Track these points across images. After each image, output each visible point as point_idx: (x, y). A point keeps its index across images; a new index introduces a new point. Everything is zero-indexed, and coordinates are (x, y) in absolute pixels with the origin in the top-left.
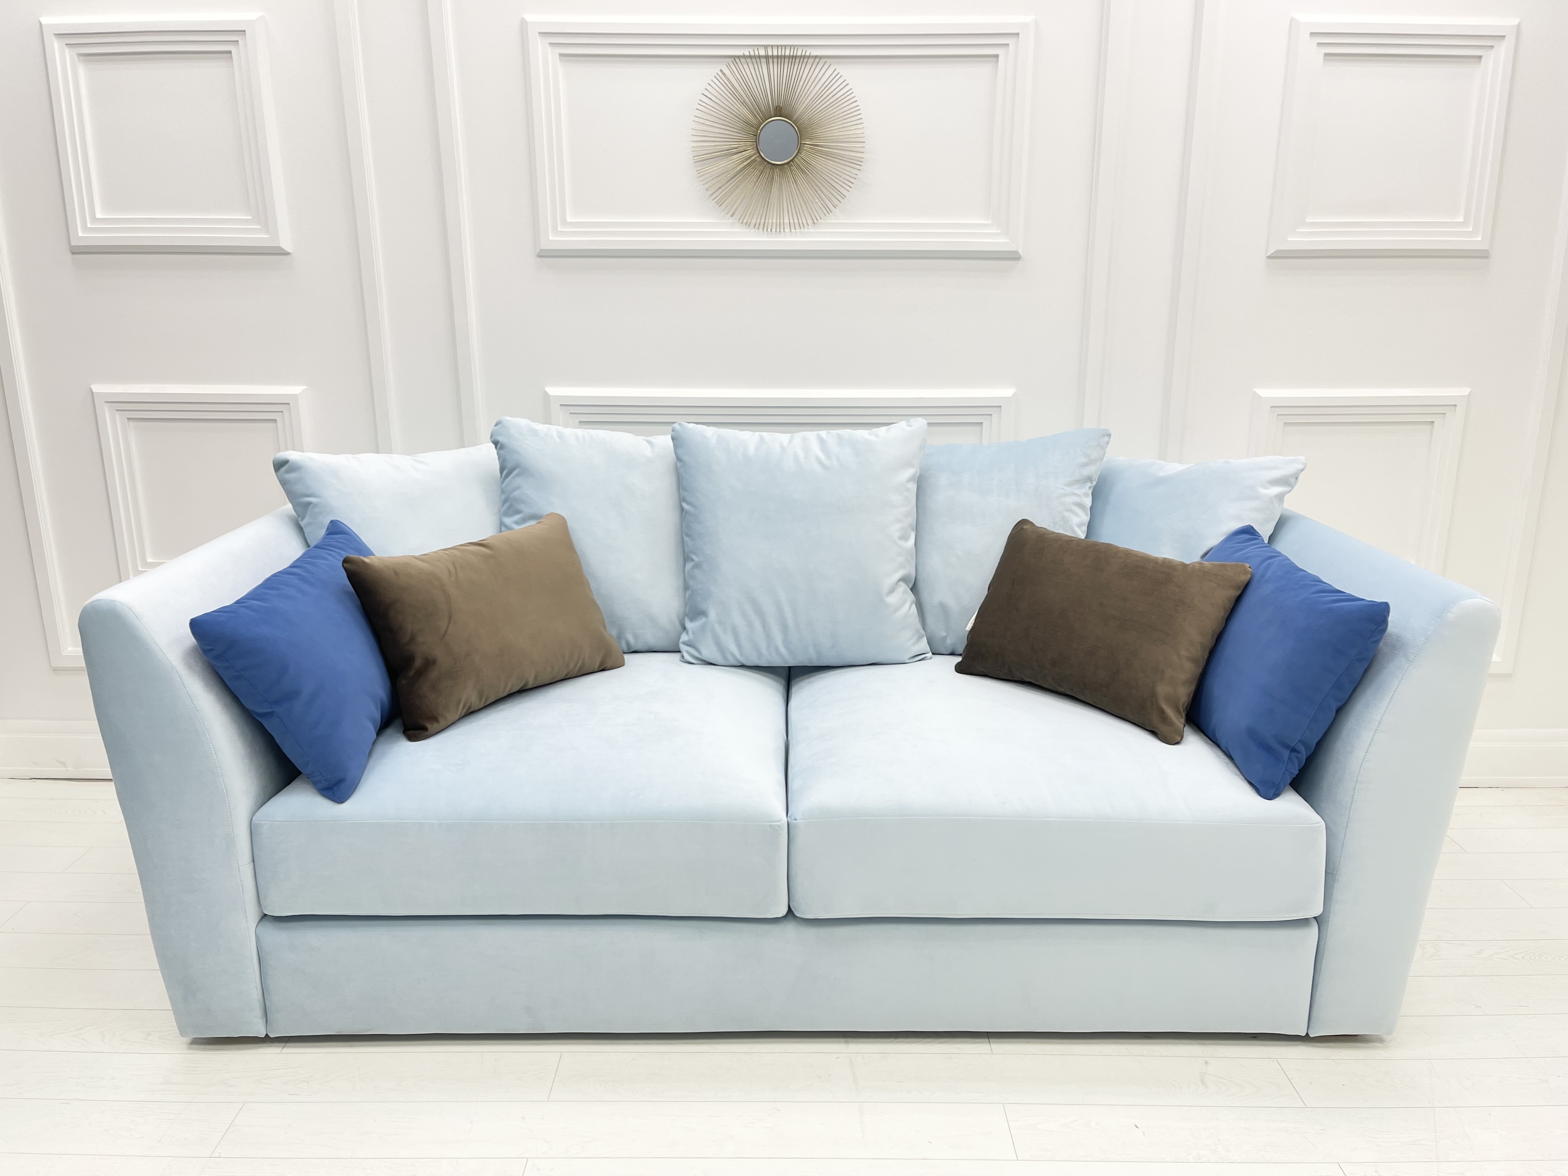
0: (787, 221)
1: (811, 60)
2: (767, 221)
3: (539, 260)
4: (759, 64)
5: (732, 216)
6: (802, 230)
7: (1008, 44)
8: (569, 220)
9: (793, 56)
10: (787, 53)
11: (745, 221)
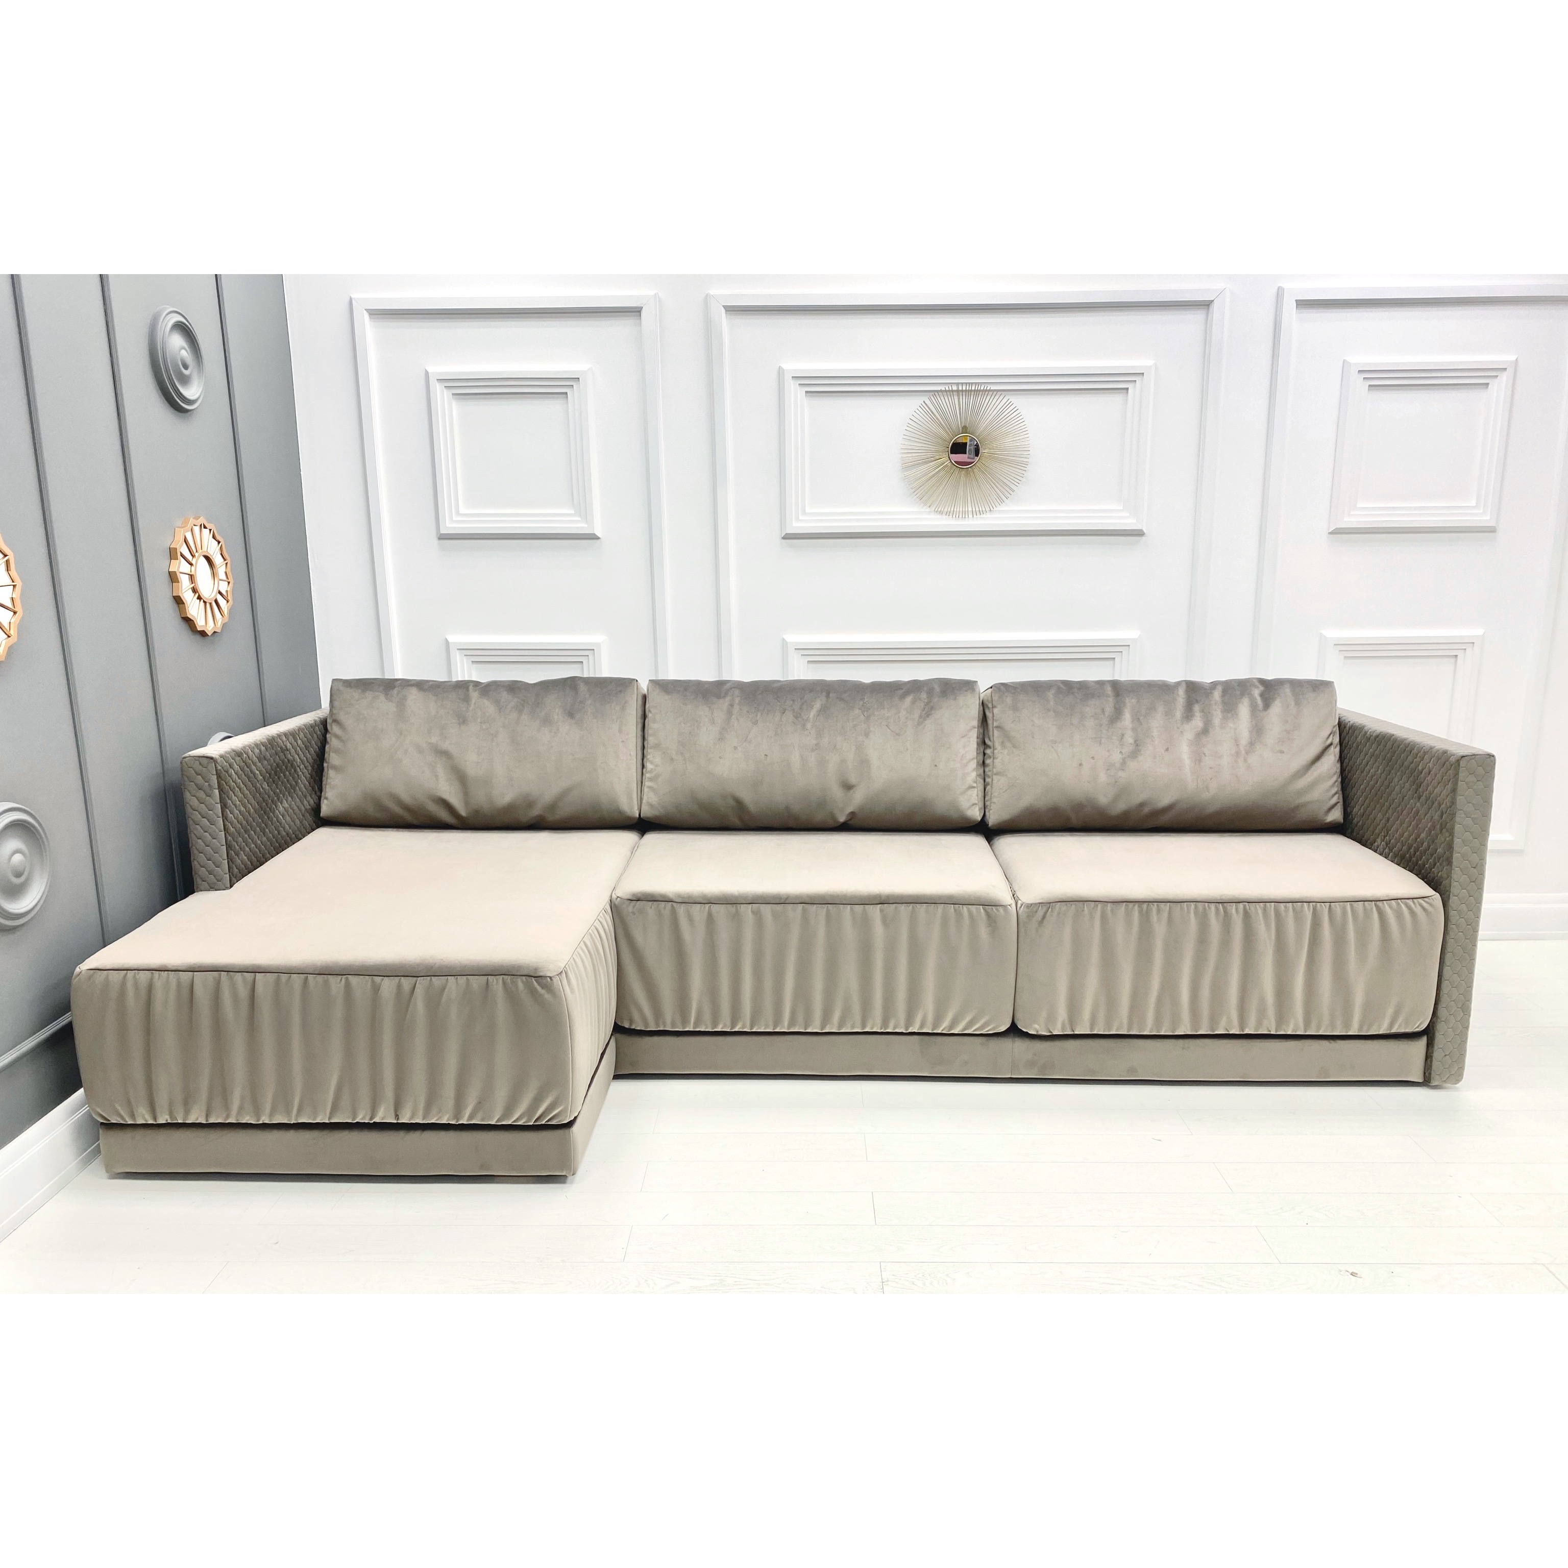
0: (970, 509)
1: (991, 393)
2: (955, 510)
3: (783, 541)
4: (952, 396)
5: (930, 507)
6: (981, 516)
7: (1136, 381)
8: (808, 510)
9: (977, 390)
10: (973, 388)
11: (939, 510)
